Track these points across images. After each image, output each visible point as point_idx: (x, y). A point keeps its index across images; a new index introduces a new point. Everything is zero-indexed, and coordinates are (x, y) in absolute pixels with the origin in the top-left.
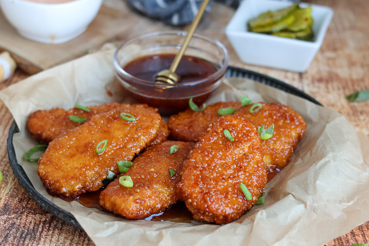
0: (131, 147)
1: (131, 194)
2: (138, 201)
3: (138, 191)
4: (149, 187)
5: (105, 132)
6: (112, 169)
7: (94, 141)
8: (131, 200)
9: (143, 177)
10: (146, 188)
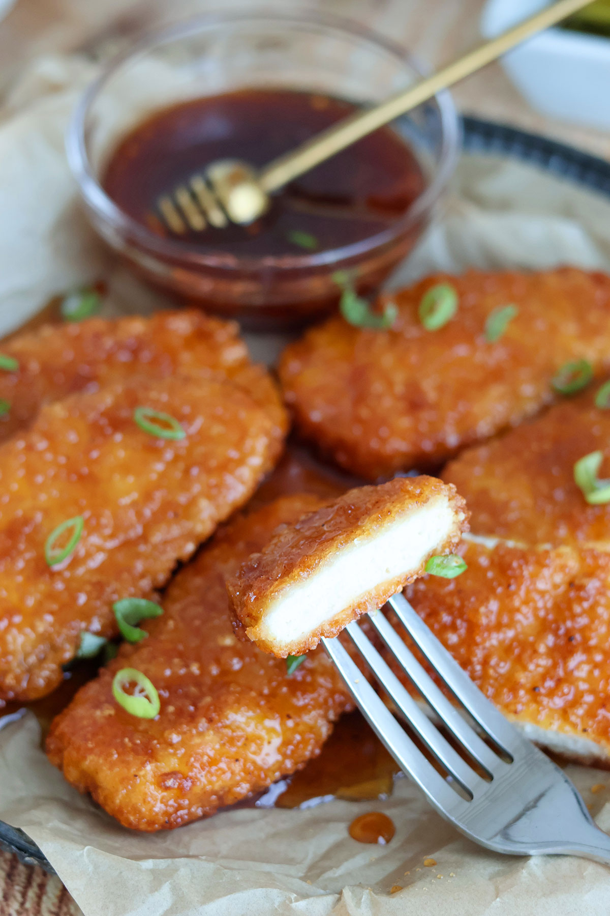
0: (165, 543)
1: (149, 753)
2: (170, 783)
3: (175, 738)
4: (210, 721)
5: (82, 478)
6: (96, 625)
7: (39, 517)
8: (150, 777)
9: (195, 669)
10: (203, 724)
